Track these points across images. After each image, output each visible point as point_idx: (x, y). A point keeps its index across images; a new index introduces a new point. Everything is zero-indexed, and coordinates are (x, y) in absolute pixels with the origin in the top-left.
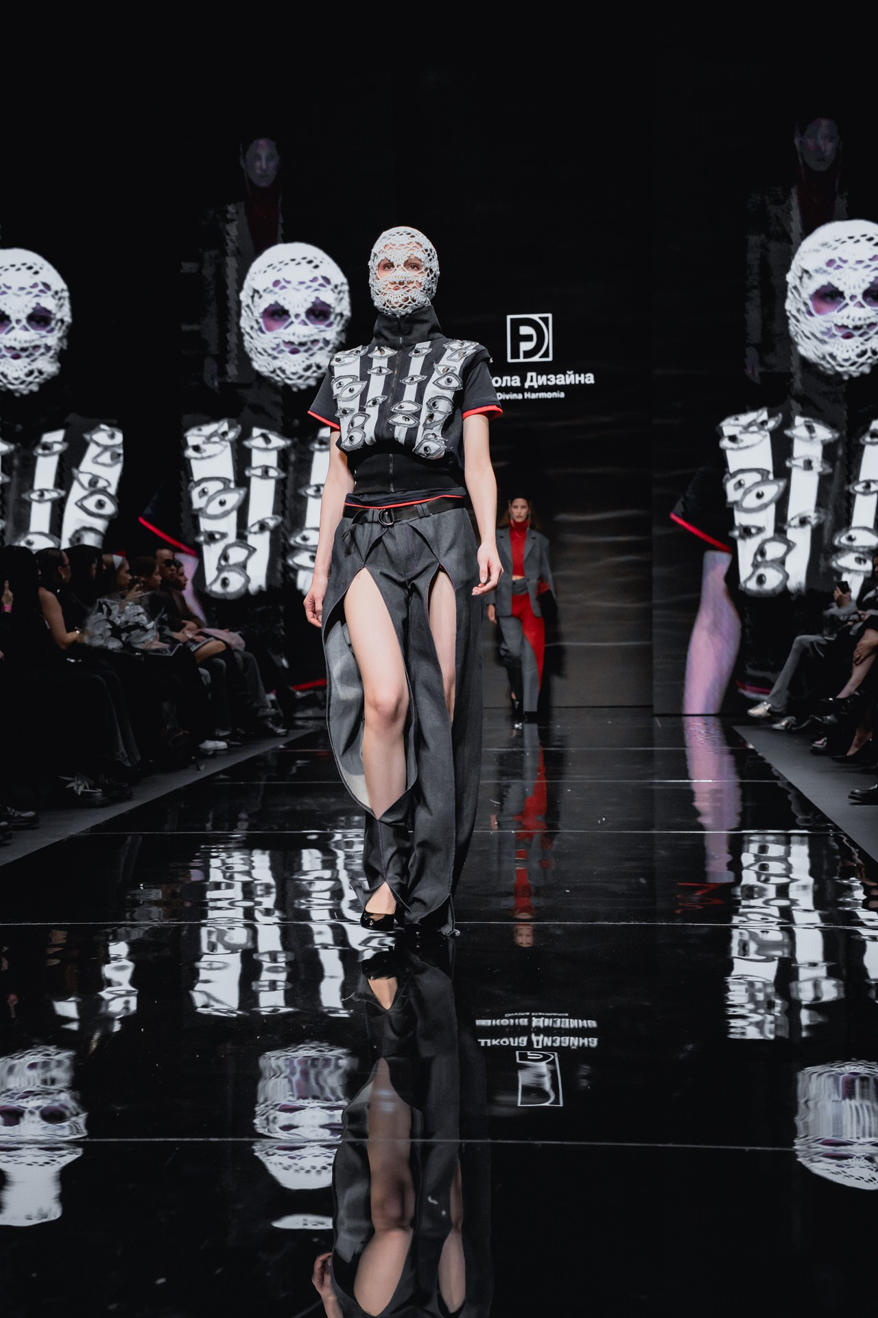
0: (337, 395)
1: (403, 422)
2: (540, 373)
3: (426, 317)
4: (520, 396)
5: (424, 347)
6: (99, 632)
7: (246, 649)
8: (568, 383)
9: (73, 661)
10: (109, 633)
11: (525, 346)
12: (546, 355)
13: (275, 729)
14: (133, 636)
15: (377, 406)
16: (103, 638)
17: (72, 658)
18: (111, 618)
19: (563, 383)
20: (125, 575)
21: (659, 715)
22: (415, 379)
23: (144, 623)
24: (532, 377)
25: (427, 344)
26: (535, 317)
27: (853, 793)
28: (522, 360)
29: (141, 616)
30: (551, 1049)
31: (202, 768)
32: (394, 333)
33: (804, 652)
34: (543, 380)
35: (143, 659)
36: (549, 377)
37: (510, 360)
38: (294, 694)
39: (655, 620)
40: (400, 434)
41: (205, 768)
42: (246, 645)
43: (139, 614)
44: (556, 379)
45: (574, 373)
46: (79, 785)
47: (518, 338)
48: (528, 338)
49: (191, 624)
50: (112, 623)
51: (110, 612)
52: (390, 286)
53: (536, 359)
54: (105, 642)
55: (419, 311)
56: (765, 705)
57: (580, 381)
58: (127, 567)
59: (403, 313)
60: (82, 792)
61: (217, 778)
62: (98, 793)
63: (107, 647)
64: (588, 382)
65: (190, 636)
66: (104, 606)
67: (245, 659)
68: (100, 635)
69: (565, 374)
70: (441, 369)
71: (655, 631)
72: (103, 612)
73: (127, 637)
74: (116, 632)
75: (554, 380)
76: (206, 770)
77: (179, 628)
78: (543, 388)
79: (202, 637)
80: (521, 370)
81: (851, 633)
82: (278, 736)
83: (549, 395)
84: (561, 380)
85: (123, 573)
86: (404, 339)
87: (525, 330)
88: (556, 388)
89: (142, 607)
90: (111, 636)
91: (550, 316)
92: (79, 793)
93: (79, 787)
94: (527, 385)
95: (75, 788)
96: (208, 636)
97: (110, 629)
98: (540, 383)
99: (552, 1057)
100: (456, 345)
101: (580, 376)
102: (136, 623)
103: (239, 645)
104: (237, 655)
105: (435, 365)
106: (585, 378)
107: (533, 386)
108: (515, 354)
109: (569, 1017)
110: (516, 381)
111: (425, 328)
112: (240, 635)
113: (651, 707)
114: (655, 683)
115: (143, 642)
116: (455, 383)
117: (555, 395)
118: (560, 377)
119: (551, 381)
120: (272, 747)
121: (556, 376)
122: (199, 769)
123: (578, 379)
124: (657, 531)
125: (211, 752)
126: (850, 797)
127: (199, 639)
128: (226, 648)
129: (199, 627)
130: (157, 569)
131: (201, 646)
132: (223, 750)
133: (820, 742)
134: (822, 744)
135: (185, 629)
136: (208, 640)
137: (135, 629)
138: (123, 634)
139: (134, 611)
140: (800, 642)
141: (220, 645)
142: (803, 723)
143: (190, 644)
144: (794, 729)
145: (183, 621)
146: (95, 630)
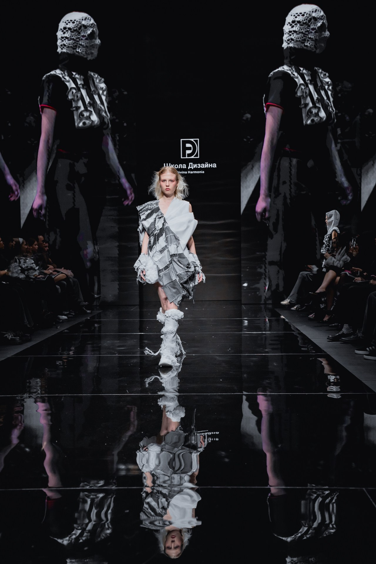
2: (194, 163)
4: (186, 173)
6: (16, 271)
7: (74, 277)
8: (206, 167)
9: (4, 283)
10: (20, 271)
11: (188, 152)
12: (197, 155)
13: (86, 310)
14: (30, 273)
16: (17, 273)
17: (4, 282)
18: (20, 265)
19: (204, 167)
21: (243, 304)
23: (34, 267)
24: (191, 164)
26: (192, 140)
27: (329, 337)
28: (187, 157)
29: (33, 264)
31: (59, 327)
33: (303, 278)
34: (195, 166)
35: (34, 282)
36: (198, 165)
37: (182, 158)
39: (242, 265)
41: (60, 328)
42: (74, 275)
43: (32, 263)
44: (201, 166)
45: (208, 163)
46: (9, 335)
47: (185, 149)
48: (189, 149)
49: (51, 267)
50: (21, 267)
51: (20, 262)
53: (193, 157)
54: (18, 275)
56: (287, 300)
57: (211, 166)
58: (25, 243)
60: (11, 338)
61: (64, 332)
62: (18, 338)
63: (19, 277)
64: (214, 167)
65: (51, 272)
66: (17, 260)
67: (74, 281)
68: (16, 272)
69: (204, 164)
71: (242, 270)
72: (17, 263)
73: (27, 273)
74: (23, 271)
75: (200, 166)
76: (61, 328)
77: (46, 268)
78: (195, 169)
79: (56, 273)
80: (187, 162)
81: (324, 271)
82: (88, 313)
83: (198, 172)
84: (203, 166)
85: (23, 246)
87: (188, 145)
88: (201, 169)
89: (33, 260)
90: (20, 273)
91: (198, 139)
92: (10, 339)
93: (10, 336)
95: (8, 337)
96: (58, 272)
97: (20, 269)
101: (211, 165)
102: (31, 267)
103: (71, 275)
104: (71, 280)
106: (213, 165)
107: (191, 168)
108: (184, 155)
110: (184, 166)
112: (71, 271)
113: (241, 300)
114: (242, 291)
115: (34, 275)
117: (200, 172)
118: (203, 165)
119: (199, 167)
120: (85, 319)
121: (201, 164)
122: (57, 328)
123: (210, 165)
124: (243, 229)
125: (61, 321)
126: (327, 339)
127: (55, 273)
128: (66, 277)
129: (54, 268)
130: (36, 243)
131: (56, 276)
132: (66, 320)
133: (311, 315)
134: (312, 316)
135: (49, 268)
136: (58, 274)
137: (31, 270)
138: (26, 272)
139: (30, 262)
140: (302, 274)
141: (64, 276)
142: (303, 307)
143: (51, 275)
144: (300, 310)
145: (48, 265)
146: (14, 270)
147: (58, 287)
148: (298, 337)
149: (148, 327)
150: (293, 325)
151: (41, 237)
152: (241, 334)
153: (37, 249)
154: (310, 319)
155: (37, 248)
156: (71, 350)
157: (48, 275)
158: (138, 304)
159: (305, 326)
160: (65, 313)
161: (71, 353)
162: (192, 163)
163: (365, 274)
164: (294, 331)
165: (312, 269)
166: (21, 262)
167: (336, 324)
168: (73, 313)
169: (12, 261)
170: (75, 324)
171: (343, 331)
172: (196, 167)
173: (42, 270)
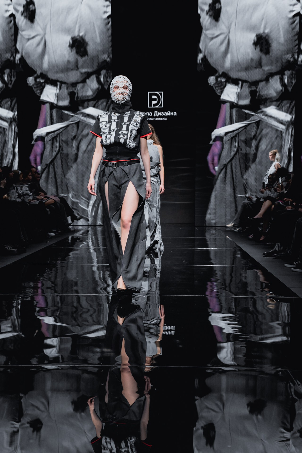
0: (101, 127)
1: (123, 137)
2: (159, 112)
3: (128, 104)
4: (152, 119)
5: (128, 113)
6: (14, 196)
8: (168, 115)
10: (17, 196)
14: (25, 198)
15: (114, 132)
16: (15, 198)
19: (166, 115)
21: (197, 226)
22: (126, 124)
24: (156, 113)
25: (129, 112)
27: (264, 253)
29: (28, 191)
32: (119, 109)
33: (245, 206)
36: (162, 113)
39: (196, 195)
40: (122, 141)
41: (49, 242)
44: (164, 114)
45: (170, 112)
49: (42, 194)
50: (18, 193)
51: (17, 189)
52: (118, 94)
55: (127, 102)
56: (232, 224)
57: (172, 115)
59: (122, 102)
60: (10, 250)
61: (52, 245)
62: (15, 250)
63: (16, 201)
64: (174, 115)
66: (15, 187)
67: (61, 205)
70: (134, 120)
71: (196, 198)
72: (15, 189)
77: (38, 195)
78: (160, 117)
79: (46, 199)
80: (153, 110)
81: (261, 200)
83: (162, 119)
86: (122, 111)
88: (164, 117)
89: (28, 188)
93: (9, 248)
94: (154, 115)
100: (138, 113)
101: (172, 113)
102: (26, 193)
103: (58, 201)
104: (58, 205)
105: (132, 119)
106: (174, 113)
107: (156, 116)
110: (151, 114)
111: (129, 107)
112: (59, 197)
113: (194, 223)
114: (196, 216)
115: (29, 200)
116: (138, 125)
117: (164, 119)
118: (166, 113)
119: (162, 115)
121: (164, 113)
122: (47, 243)
124: (197, 165)
125: (50, 237)
129: (45, 194)
130: (30, 174)
131: (47, 201)
132: (54, 236)
134: (251, 237)
135: (41, 195)
138: (22, 197)
139: (25, 189)
140: (244, 203)
141: (53, 201)
142: (244, 229)
143: (42, 200)
144: (241, 231)
145: (40, 192)
146: (12, 195)
147: (48, 210)
150: (236, 244)
152: (194, 249)
155: (31, 178)
156: (58, 260)
157: (40, 200)
159: (245, 244)
160: (54, 231)
161: (59, 262)
163: (295, 203)
164: (236, 248)
165: (252, 199)
168: (59, 231)
169: (11, 188)
170: (61, 239)
172: (160, 115)
173: (35, 196)
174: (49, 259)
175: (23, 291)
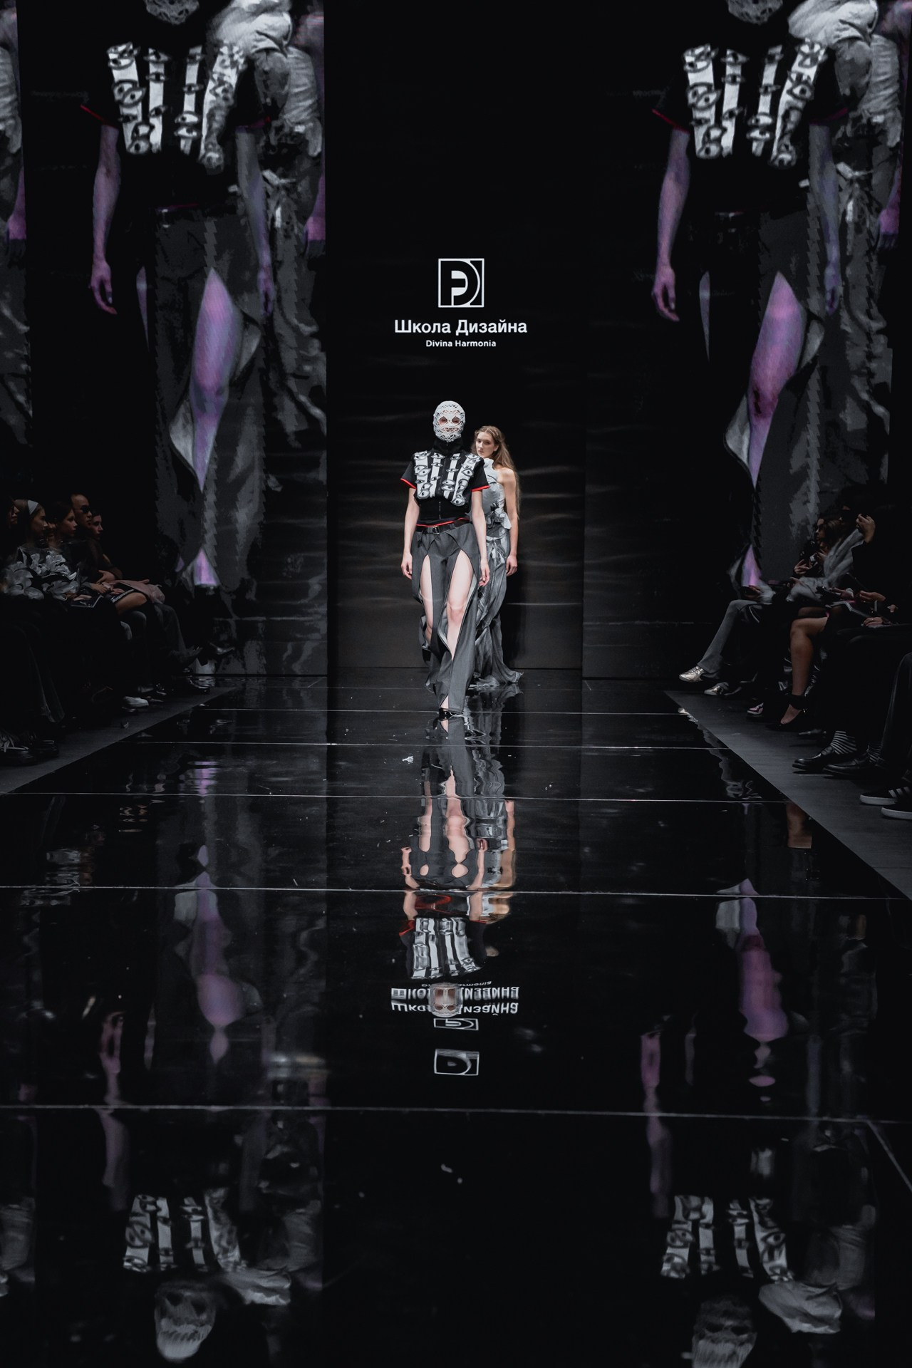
2: (471, 321)
4: (451, 344)
6: (19, 582)
7: (166, 602)
8: (500, 331)
10: (29, 583)
11: (457, 292)
12: (478, 301)
13: (197, 685)
14: (55, 587)
16: (23, 588)
18: (31, 567)
19: (495, 331)
20: (40, 521)
21: (587, 679)
23: (66, 573)
24: (463, 324)
26: (468, 261)
27: (797, 761)
28: (453, 306)
29: (63, 566)
30: (472, 1015)
31: (126, 726)
33: (739, 616)
34: (474, 328)
36: (481, 325)
37: (440, 306)
38: (215, 650)
39: (586, 580)
41: (129, 727)
42: (166, 597)
43: (61, 564)
44: (488, 327)
45: (507, 322)
46: (4, 742)
47: (450, 283)
48: (460, 283)
49: (108, 574)
50: (33, 572)
51: (30, 561)
53: (467, 305)
54: (25, 592)
56: (697, 670)
57: (512, 330)
58: (43, 513)
60: (7, 750)
61: (139, 736)
62: (25, 750)
64: (520, 331)
65: (108, 587)
66: (24, 554)
67: (165, 612)
68: (20, 584)
69: (497, 322)
71: (586, 592)
72: (23, 562)
73: (49, 588)
74: (37, 582)
75: (485, 328)
76: (130, 729)
77: (96, 578)
78: (474, 336)
79: (121, 590)
81: (789, 599)
82: (199, 692)
83: (481, 344)
84: (494, 328)
85: (37, 519)
87: (457, 275)
88: (487, 336)
89: (64, 557)
90: (31, 586)
91: (483, 260)
92: (5, 751)
96: (126, 588)
97: (30, 578)
98: (471, 331)
99: (473, 1024)
101: (512, 325)
102: (59, 573)
103: (159, 598)
104: (158, 609)
106: (518, 327)
107: (465, 333)
108: (446, 299)
109: (491, 986)
110: (446, 328)
112: (160, 587)
113: (581, 669)
114: (584, 645)
115: (65, 594)
117: (486, 343)
118: (493, 326)
119: (483, 330)
120: (192, 706)
121: (488, 324)
122: (124, 728)
123: (510, 327)
124: (590, 489)
125: (133, 710)
126: (794, 766)
127: (117, 591)
128: (146, 600)
129: (117, 578)
130: (72, 514)
131: (122, 598)
132: (145, 707)
133: (755, 709)
134: (757, 711)
135: (102, 579)
136: (127, 593)
137: (56, 580)
138: (44, 585)
139: (55, 560)
140: (735, 605)
141: (140, 598)
142: (736, 689)
143: (109, 596)
144: (726, 694)
145: (100, 571)
146: (14, 579)
147: (126, 625)
148: (721, 760)
149: (347, 730)
150: (709, 732)
151: (81, 499)
152: (580, 750)
153: (74, 529)
154: (752, 718)
155: (75, 527)
156: (158, 782)
157: (101, 596)
158: (326, 673)
159: (739, 734)
160: (144, 690)
161: (160, 788)
162: (465, 321)
163: (892, 608)
164: (710, 746)
165: (759, 594)
166: (32, 560)
167: (816, 731)
168: (164, 692)
169: (10, 557)
170: (168, 717)
171: (833, 749)
172: (476, 331)
173: (86, 581)
174: (130, 777)
175: (48, 879)
